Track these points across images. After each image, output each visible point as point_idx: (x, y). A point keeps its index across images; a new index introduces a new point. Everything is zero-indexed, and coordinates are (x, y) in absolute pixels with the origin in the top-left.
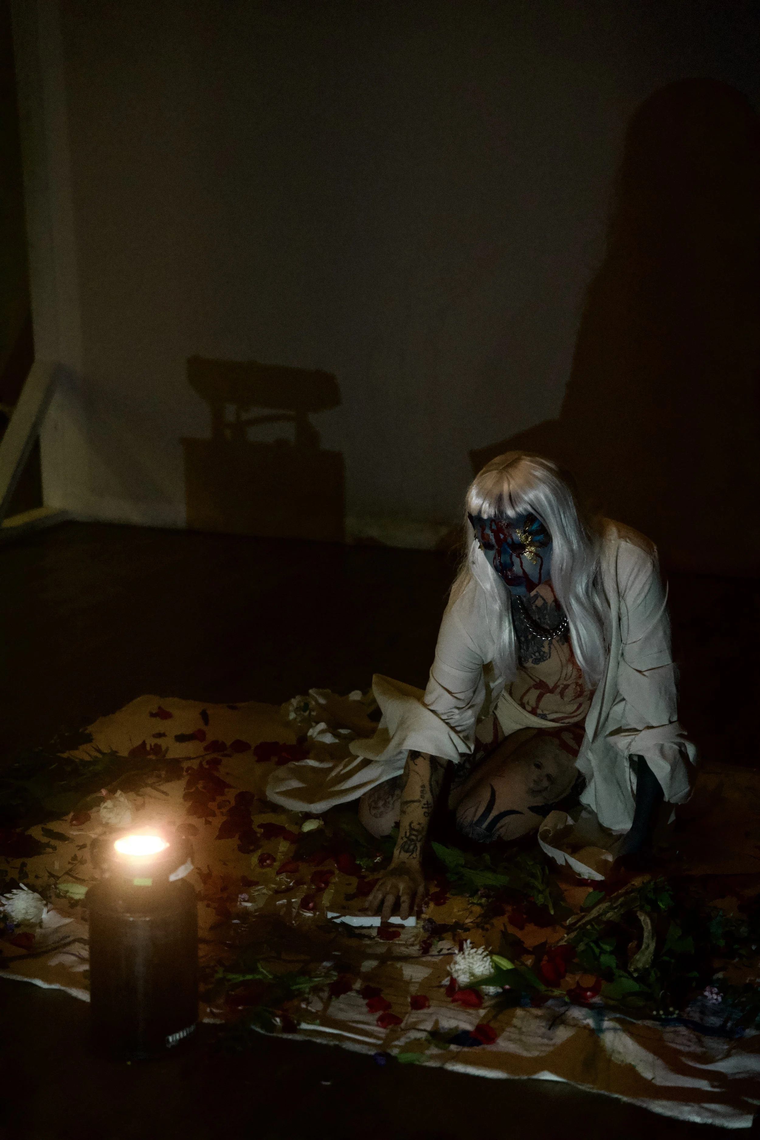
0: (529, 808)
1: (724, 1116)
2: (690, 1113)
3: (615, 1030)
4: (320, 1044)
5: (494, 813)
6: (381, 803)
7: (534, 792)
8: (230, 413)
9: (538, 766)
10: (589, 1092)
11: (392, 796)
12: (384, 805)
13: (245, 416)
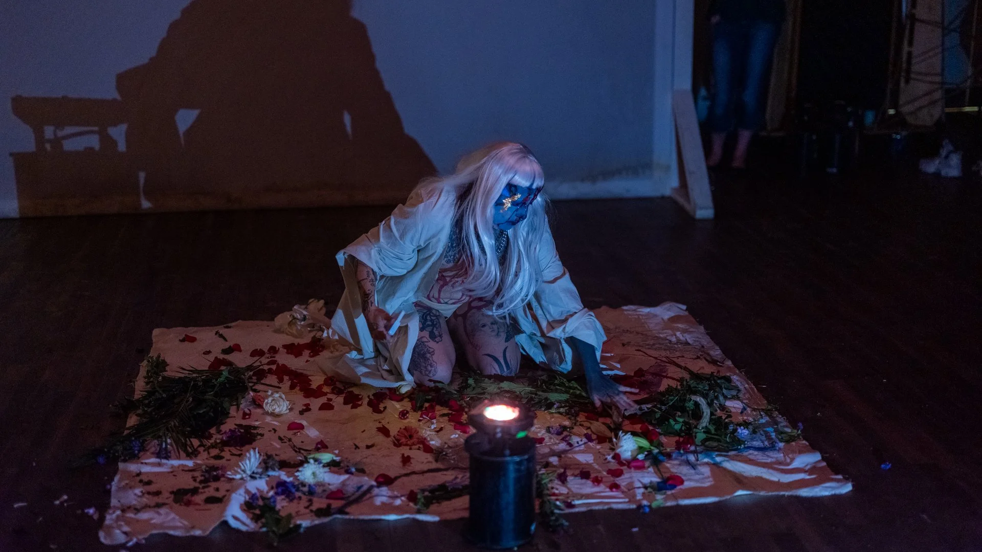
0: (506, 342)
1: (838, 488)
2: (820, 491)
3: (727, 461)
4: (599, 510)
5: (502, 361)
6: (429, 368)
7: (498, 335)
8: (49, 132)
9: (484, 326)
10: (767, 496)
11: (428, 359)
12: (431, 366)
13: (60, 134)
